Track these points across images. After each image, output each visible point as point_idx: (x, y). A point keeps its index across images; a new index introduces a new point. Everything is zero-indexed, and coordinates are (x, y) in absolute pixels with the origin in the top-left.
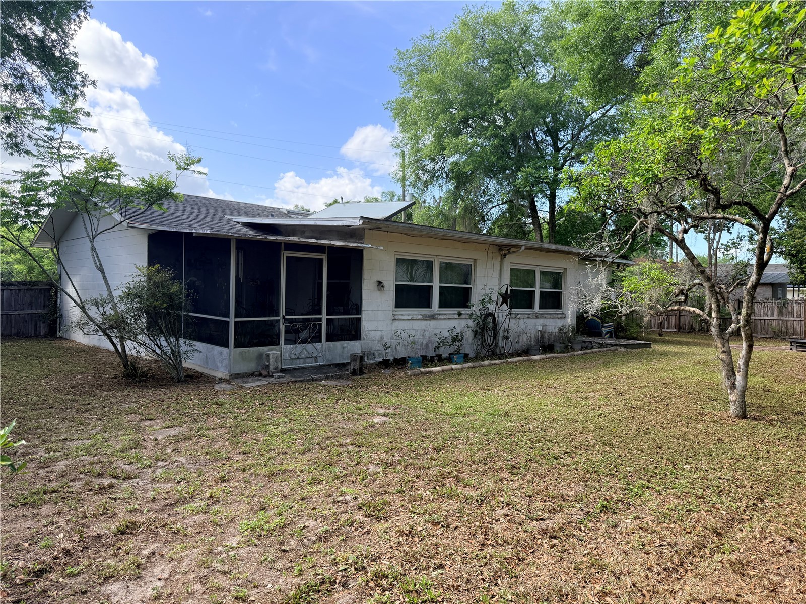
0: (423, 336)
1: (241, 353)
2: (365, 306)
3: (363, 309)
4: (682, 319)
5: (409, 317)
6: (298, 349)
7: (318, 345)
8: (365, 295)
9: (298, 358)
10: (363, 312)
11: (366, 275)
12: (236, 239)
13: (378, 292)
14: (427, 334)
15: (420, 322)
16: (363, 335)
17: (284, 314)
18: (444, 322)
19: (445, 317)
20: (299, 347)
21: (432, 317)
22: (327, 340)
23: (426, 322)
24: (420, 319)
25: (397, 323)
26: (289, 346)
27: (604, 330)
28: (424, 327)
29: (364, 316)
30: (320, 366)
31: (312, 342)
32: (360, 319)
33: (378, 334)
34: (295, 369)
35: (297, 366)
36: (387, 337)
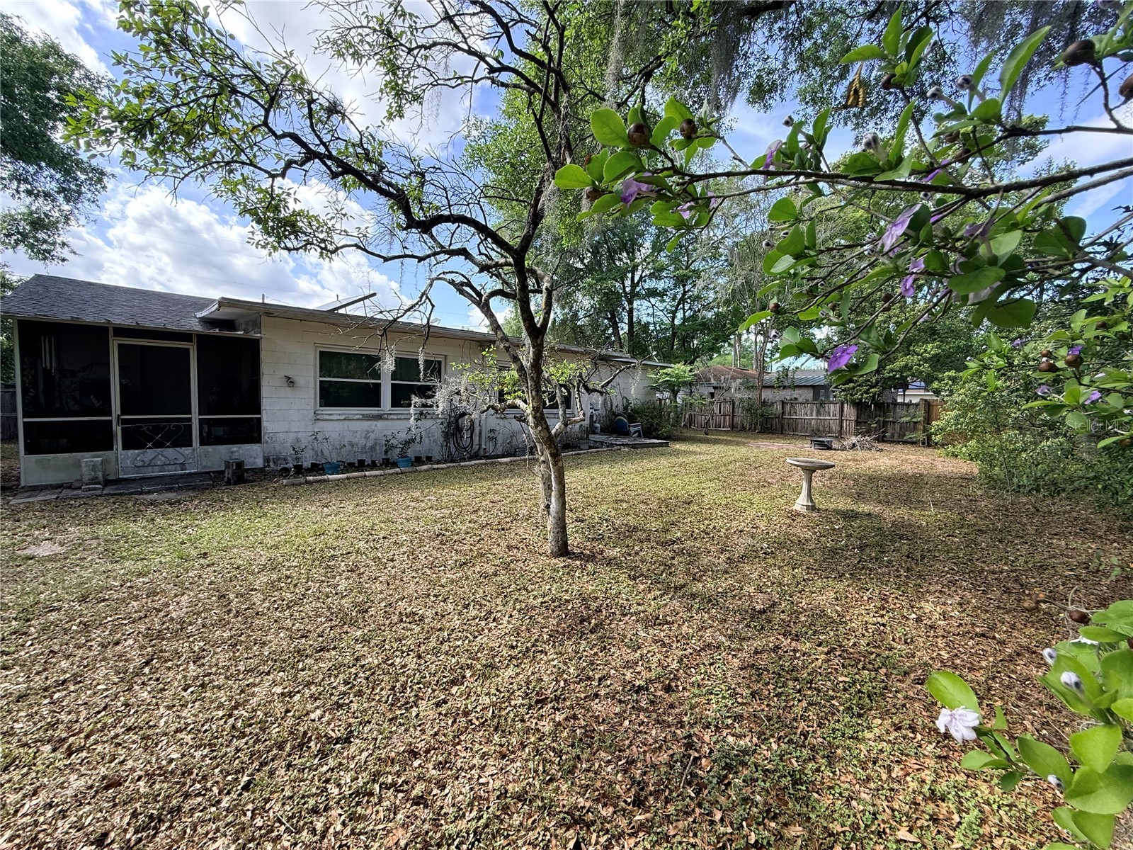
0: (367, 438)
1: (38, 461)
2: (265, 404)
3: (263, 408)
4: (735, 419)
5: (342, 417)
6: (147, 455)
7: (186, 451)
8: (265, 391)
9: (149, 465)
10: (263, 412)
11: (266, 369)
12: (19, 321)
13: (288, 389)
14: (372, 436)
15: (359, 422)
16: (265, 437)
17: (119, 412)
18: (398, 422)
19: (399, 417)
20: (149, 454)
21: (379, 417)
22: (202, 443)
23: (369, 422)
24: (358, 419)
25: (321, 424)
26: (130, 452)
27: (632, 430)
28: (366, 428)
29: (264, 416)
30: (190, 474)
31: (174, 445)
32: (259, 420)
33: (292, 437)
34: (141, 479)
35: (148, 475)
36: (305, 440)
